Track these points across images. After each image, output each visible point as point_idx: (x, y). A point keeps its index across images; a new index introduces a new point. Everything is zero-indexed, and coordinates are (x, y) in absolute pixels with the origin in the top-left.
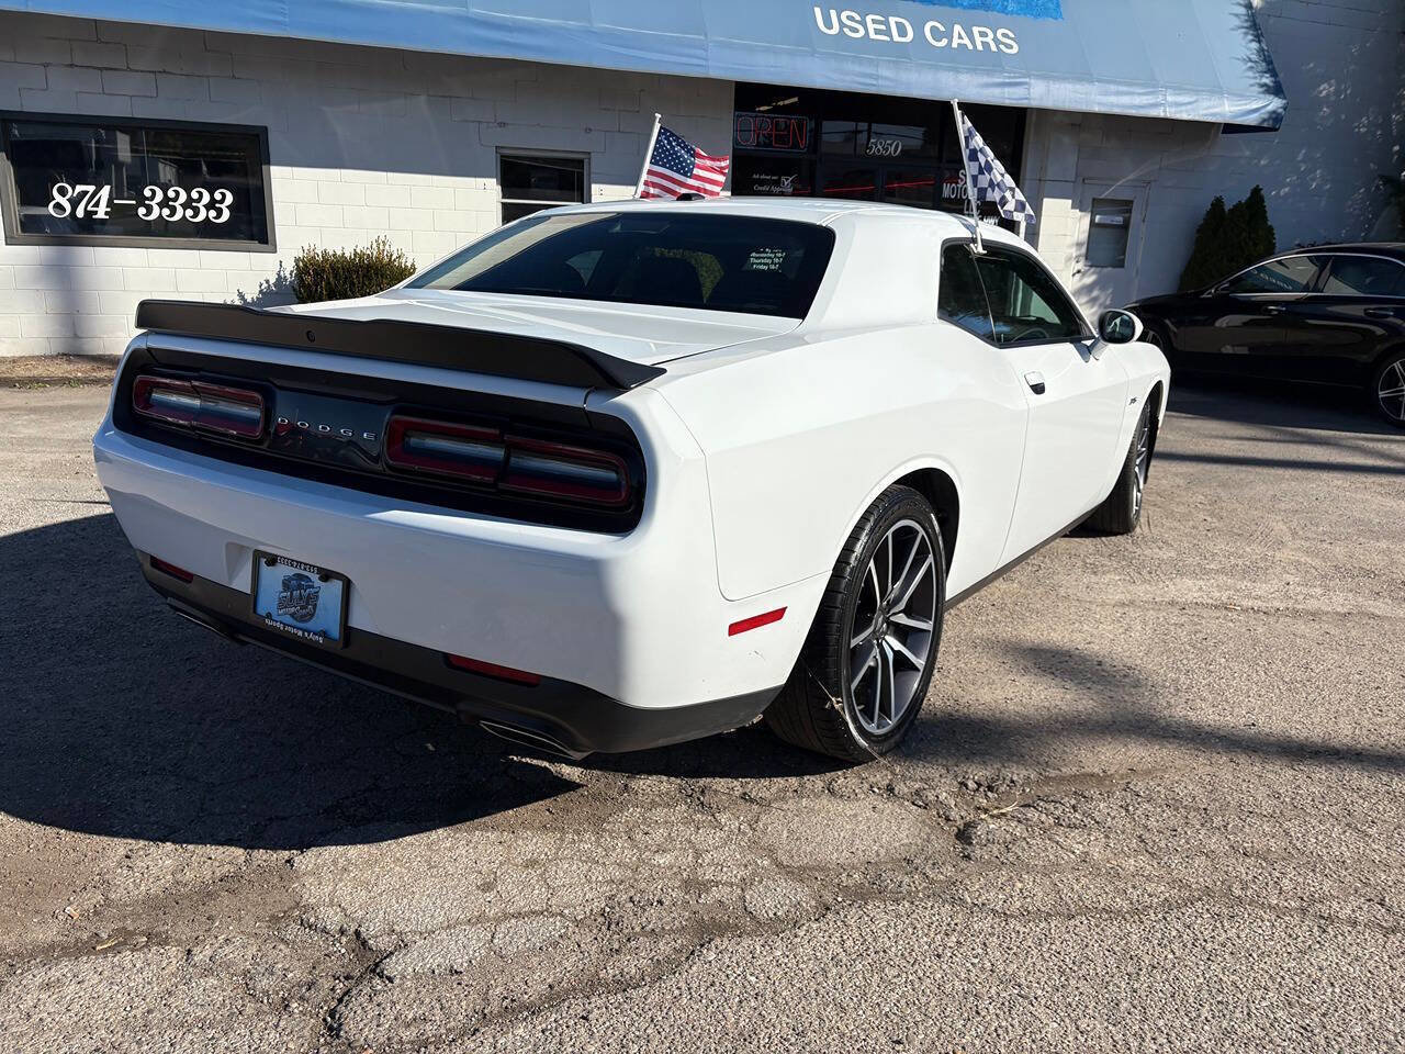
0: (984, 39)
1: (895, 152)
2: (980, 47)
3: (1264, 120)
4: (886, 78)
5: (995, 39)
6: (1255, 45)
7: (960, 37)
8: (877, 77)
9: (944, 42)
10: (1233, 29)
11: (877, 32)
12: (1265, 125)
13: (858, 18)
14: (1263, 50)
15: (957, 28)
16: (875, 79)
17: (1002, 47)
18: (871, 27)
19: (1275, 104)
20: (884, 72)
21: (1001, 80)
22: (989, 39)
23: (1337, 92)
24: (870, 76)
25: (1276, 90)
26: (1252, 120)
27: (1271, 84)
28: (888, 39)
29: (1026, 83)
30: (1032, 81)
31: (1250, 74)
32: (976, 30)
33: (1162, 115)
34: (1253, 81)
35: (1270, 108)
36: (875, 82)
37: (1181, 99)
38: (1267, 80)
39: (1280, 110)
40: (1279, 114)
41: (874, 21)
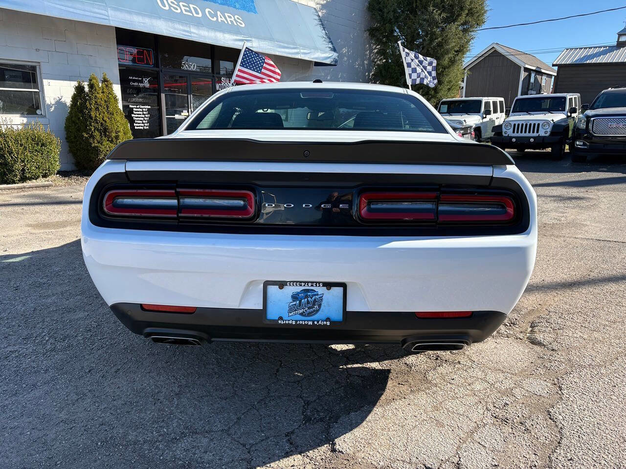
0: (231, 19)
1: (194, 68)
2: (230, 23)
3: (332, 62)
4: (194, 33)
5: (235, 19)
6: (324, 31)
7: (221, 17)
8: (191, 32)
9: (215, 19)
10: (316, 25)
11: (186, 11)
12: (332, 63)
13: (176, 3)
14: (326, 34)
15: (219, 13)
16: (191, 34)
17: (238, 23)
18: (183, 8)
19: (335, 55)
20: (193, 30)
21: (241, 38)
22: (232, 19)
23: (348, 51)
24: (187, 32)
25: (334, 50)
26: (328, 61)
27: (332, 47)
28: (191, 15)
29: (251, 40)
30: (253, 40)
31: (324, 43)
32: (226, 15)
33: (300, 58)
34: (327, 46)
35: (333, 57)
36: (190, 35)
37: (305, 51)
38: (330, 46)
39: (337, 58)
40: (336, 59)
41: (184, 6)
